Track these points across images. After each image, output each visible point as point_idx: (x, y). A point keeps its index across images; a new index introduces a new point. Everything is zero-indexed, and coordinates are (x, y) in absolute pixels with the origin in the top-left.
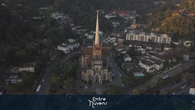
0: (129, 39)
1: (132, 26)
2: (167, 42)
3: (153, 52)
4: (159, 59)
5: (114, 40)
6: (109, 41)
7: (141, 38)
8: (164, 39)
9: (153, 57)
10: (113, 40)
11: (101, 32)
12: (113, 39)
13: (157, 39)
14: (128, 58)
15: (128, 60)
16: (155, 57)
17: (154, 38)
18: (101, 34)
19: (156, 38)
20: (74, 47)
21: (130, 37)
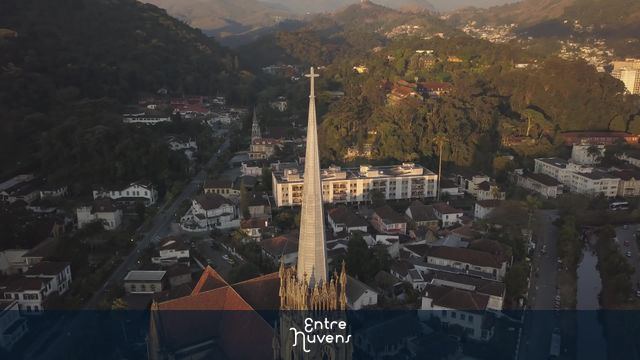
0: (291, 202)
1: (255, 148)
2: (428, 193)
3: (423, 242)
4: (464, 265)
5: (225, 214)
6: (203, 223)
7: (334, 193)
8: (415, 181)
9: (437, 261)
10: (223, 218)
11: (149, 188)
12: (218, 212)
13: (393, 186)
14: (364, 294)
15: (366, 303)
16: (446, 262)
17: (383, 183)
18: (149, 196)
19: (388, 184)
20: (46, 294)
21: (294, 195)
